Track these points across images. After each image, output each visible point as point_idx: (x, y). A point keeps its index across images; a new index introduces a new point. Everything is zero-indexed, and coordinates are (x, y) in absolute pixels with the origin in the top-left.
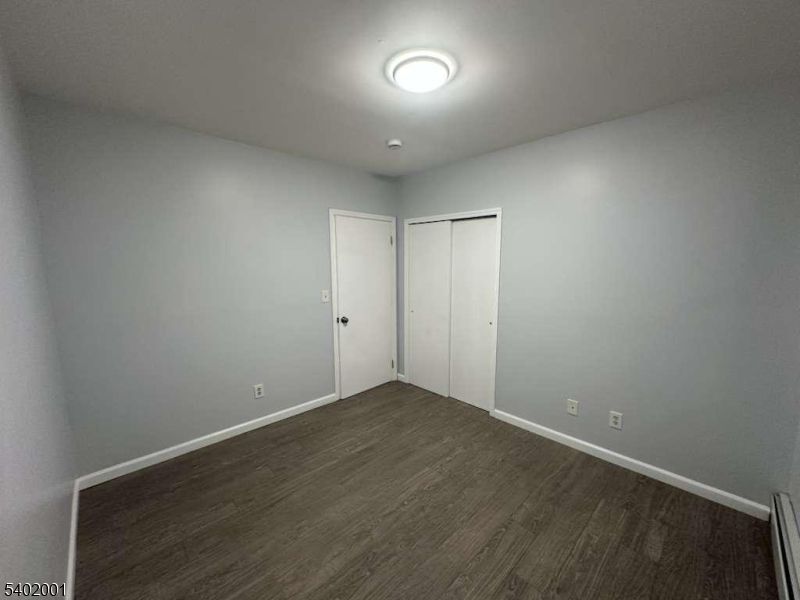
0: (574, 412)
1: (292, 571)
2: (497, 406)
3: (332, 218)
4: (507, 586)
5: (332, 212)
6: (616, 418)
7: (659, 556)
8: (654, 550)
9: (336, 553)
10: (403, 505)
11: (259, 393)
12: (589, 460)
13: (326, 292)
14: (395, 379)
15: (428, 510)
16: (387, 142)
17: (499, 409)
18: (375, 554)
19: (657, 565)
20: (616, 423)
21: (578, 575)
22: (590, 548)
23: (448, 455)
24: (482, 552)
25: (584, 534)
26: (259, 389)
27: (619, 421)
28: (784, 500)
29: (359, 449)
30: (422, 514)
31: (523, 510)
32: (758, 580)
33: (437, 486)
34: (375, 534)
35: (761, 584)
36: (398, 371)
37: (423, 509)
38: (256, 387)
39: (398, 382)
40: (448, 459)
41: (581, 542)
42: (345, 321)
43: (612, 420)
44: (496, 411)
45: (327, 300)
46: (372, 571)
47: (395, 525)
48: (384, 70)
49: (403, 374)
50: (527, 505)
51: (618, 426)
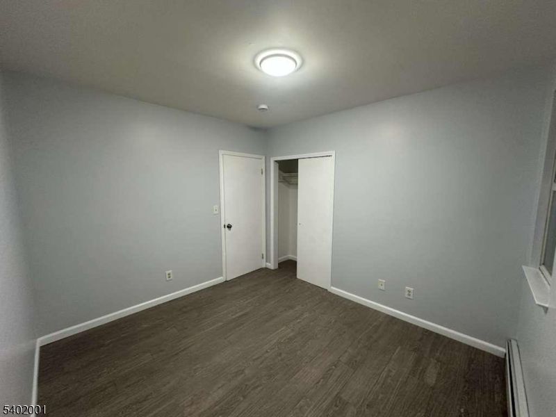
0: (382, 288)
1: (190, 398)
3: (221, 156)
4: (334, 404)
5: (221, 152)
6: (409, 291)
7: (434, 382)
8: (431, 378)
9: (220, 385)
10: (267, 352)
11: (169, 277)
12: (392, 320)
13: (216, 207)
14: (264, 266)
15: (283, 355)
16: (258, 106)
17: (333, 286)
18: (246, 385)
19: (433, 388)
20: (409, 295)
21: (381, 396)
22: (390, 378)
23: (297, 318)
24: (318, 383)
25: (386, 369)
26: (169, 274)
27: (412, 294)
28: (514, 343)
29: (237, 315)
30: (279, 358)
31: (347, 354)
32: (496, 396)
33: (290, 339)
34: (246, 372)
35: (497, 398)
36: (266, 261)
37: (280, 354)
38: (168, 272)
39: (266, 268)
40: (299, 320)
41: (384, 374)
42: (229, 227)
43: (407, 293)
44: (332, 288)
45: (217, 212)
46: (244, 397)
47: (261, 366)
48: (254, 62)
49: (270, 262)
50: (350, 350)
51: (411, 297)
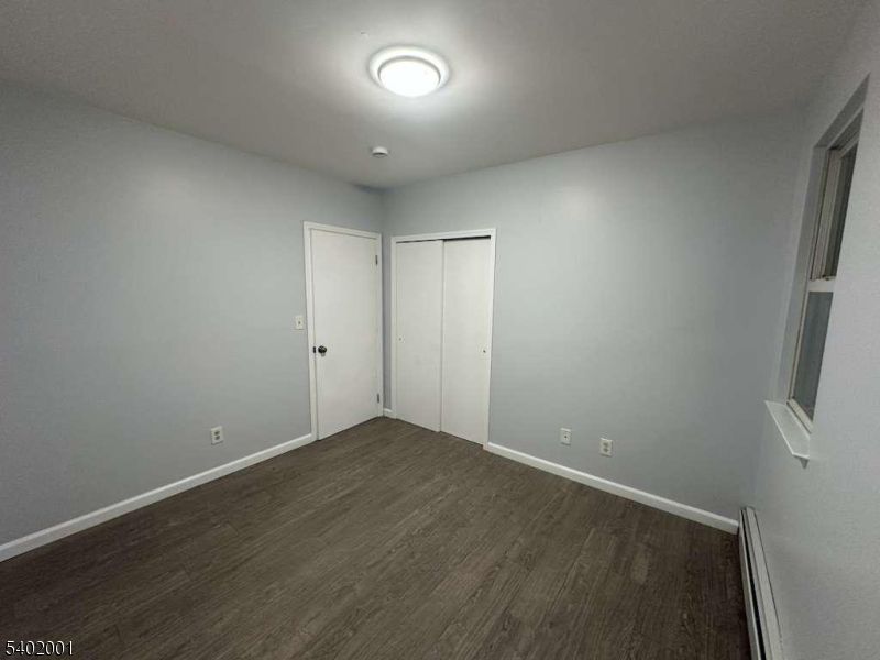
0: (567, 441)
1: (260, 642)
2: (490, 439)
3: (307, 233)
4: (501, 628)
5: (307, 225)
6: (606, 445)
7: (644, 579)
8: (640, 574)
9: (313, 615)
10: (390, 552)
11: (218, 438)
12: (581, 489)
13: (299, 317)
14: (380, 415)
15: (418, 556)
16: (371, 149)
17: (492, 442)
18: (358, 611)
19: (643, 587)
20: (606, 450)
21: (570, 606)
22: (582, 578)
23: (437, 495)
24: (474, 596)
25: (576, 564)
26: (217, 433)
27: (609, 448)
28: (750, 513)
29: (338, 497)
30: (411, 561)
31: (516, 545)
32: (729, 591)
33: (428, 529)
34: (358, 587)
35: (731, 593)
36: (385, 406)
37: (412, 555)
38: (214, 430)
39: (384, 418)
40: (440, 499)
41: (573, 573)
42: (322, 351)
43: (603, 447)
44: (490, 444)
45: (301, 327)
46: (355, 631)
47: (381, 577)
48: (368, 69)
49: (390, 408)
50: (521, 540)
51: (608, 453)
